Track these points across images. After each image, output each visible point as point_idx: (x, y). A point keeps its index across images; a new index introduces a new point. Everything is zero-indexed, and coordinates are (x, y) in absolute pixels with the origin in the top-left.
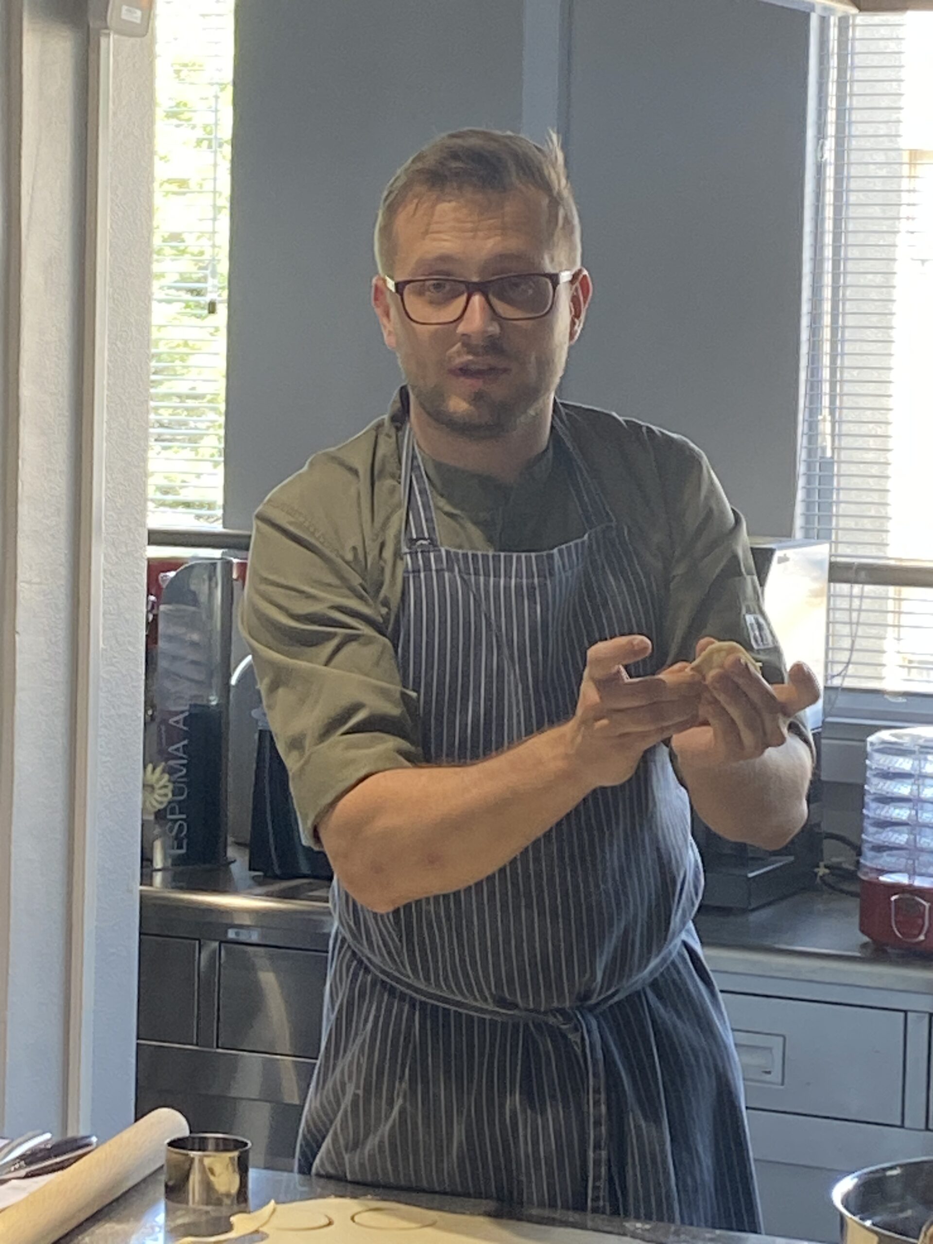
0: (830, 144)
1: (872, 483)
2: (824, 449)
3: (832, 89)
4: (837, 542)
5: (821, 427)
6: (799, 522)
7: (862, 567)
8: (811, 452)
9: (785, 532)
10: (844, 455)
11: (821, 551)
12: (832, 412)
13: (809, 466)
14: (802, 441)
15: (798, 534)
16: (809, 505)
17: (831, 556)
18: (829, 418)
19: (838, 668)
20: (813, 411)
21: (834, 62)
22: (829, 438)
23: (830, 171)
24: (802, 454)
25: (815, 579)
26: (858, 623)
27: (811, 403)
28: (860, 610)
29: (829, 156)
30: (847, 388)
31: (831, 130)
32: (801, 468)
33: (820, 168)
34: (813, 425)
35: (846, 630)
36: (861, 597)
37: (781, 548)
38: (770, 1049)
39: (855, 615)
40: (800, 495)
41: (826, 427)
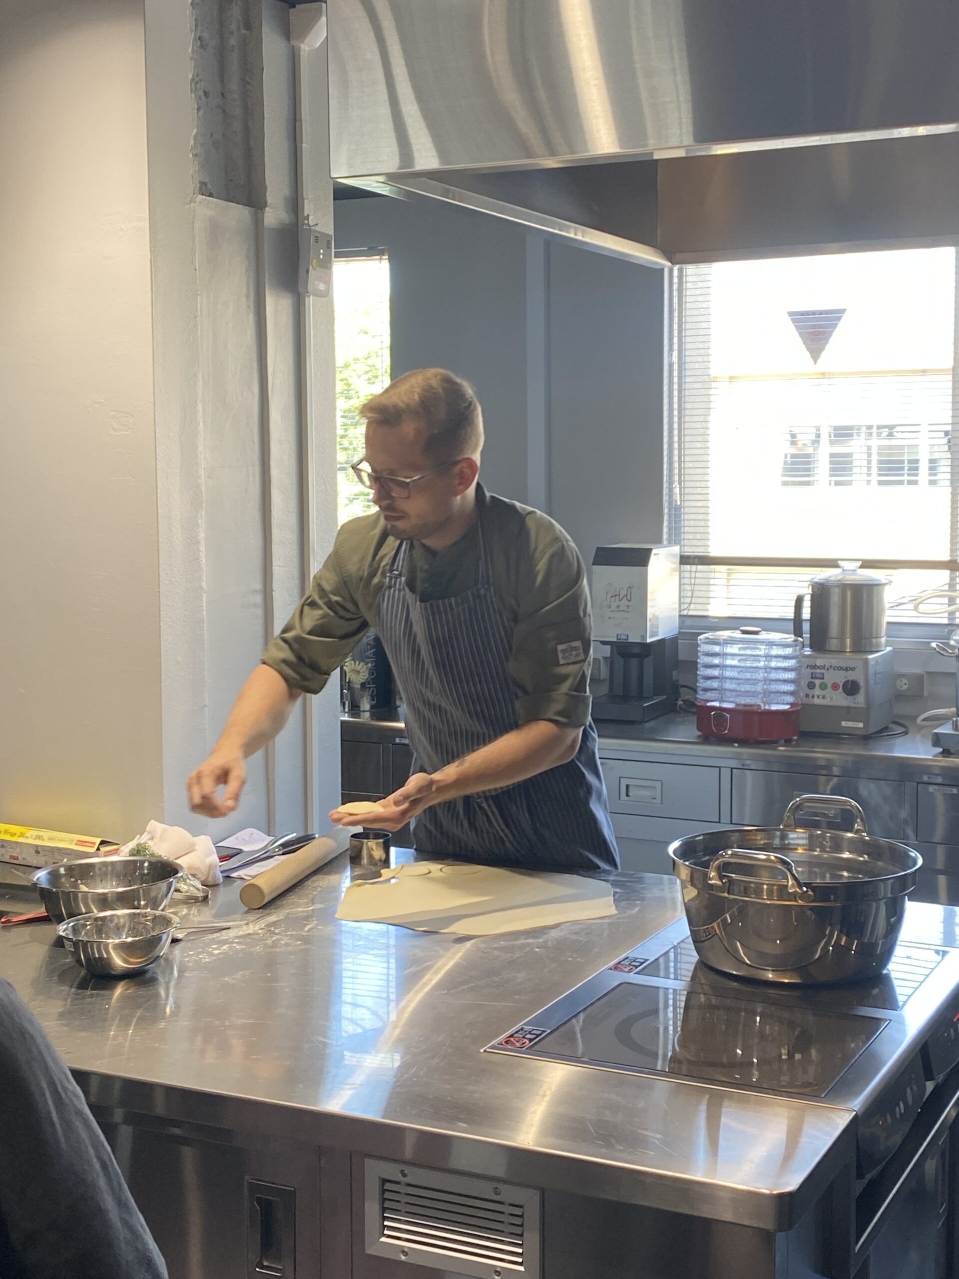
0: (675, 354)
1: (701, 517)
2: (676, 501)
3: (676, 327)
4: (684, 546)
5: (675, 490)
6: (665, 537)
7: (696, 557)
8: (670, 503)
9: (658, 541)
10: (687, 504)
11: (676, 550)
12: (680, 483)
13: (670, 510)
14: (665, 498)
15: (665, 542)
16: (670, 529)
17: (681, 552)
18: (678, 486)
19: (686, 606)
20: (671, 483)
21: (676, 314)
22: (678, 496)
23: (676, 367)
24: (666, 504)
25: (674, 563)
26: (694, 584)
27: (670, 479)
28: (695, 578)
29: (675, 359)
30: (687, 471)
31: (676, 347)
32: (666, 511)
33: (671, 365)
34: (671, 490)
35: (688, 587)
36: (696, 572)
37: (656, 548)
38: (654, 787)
39: (693, 581)
40: (665, 524)
41: (677, 491)
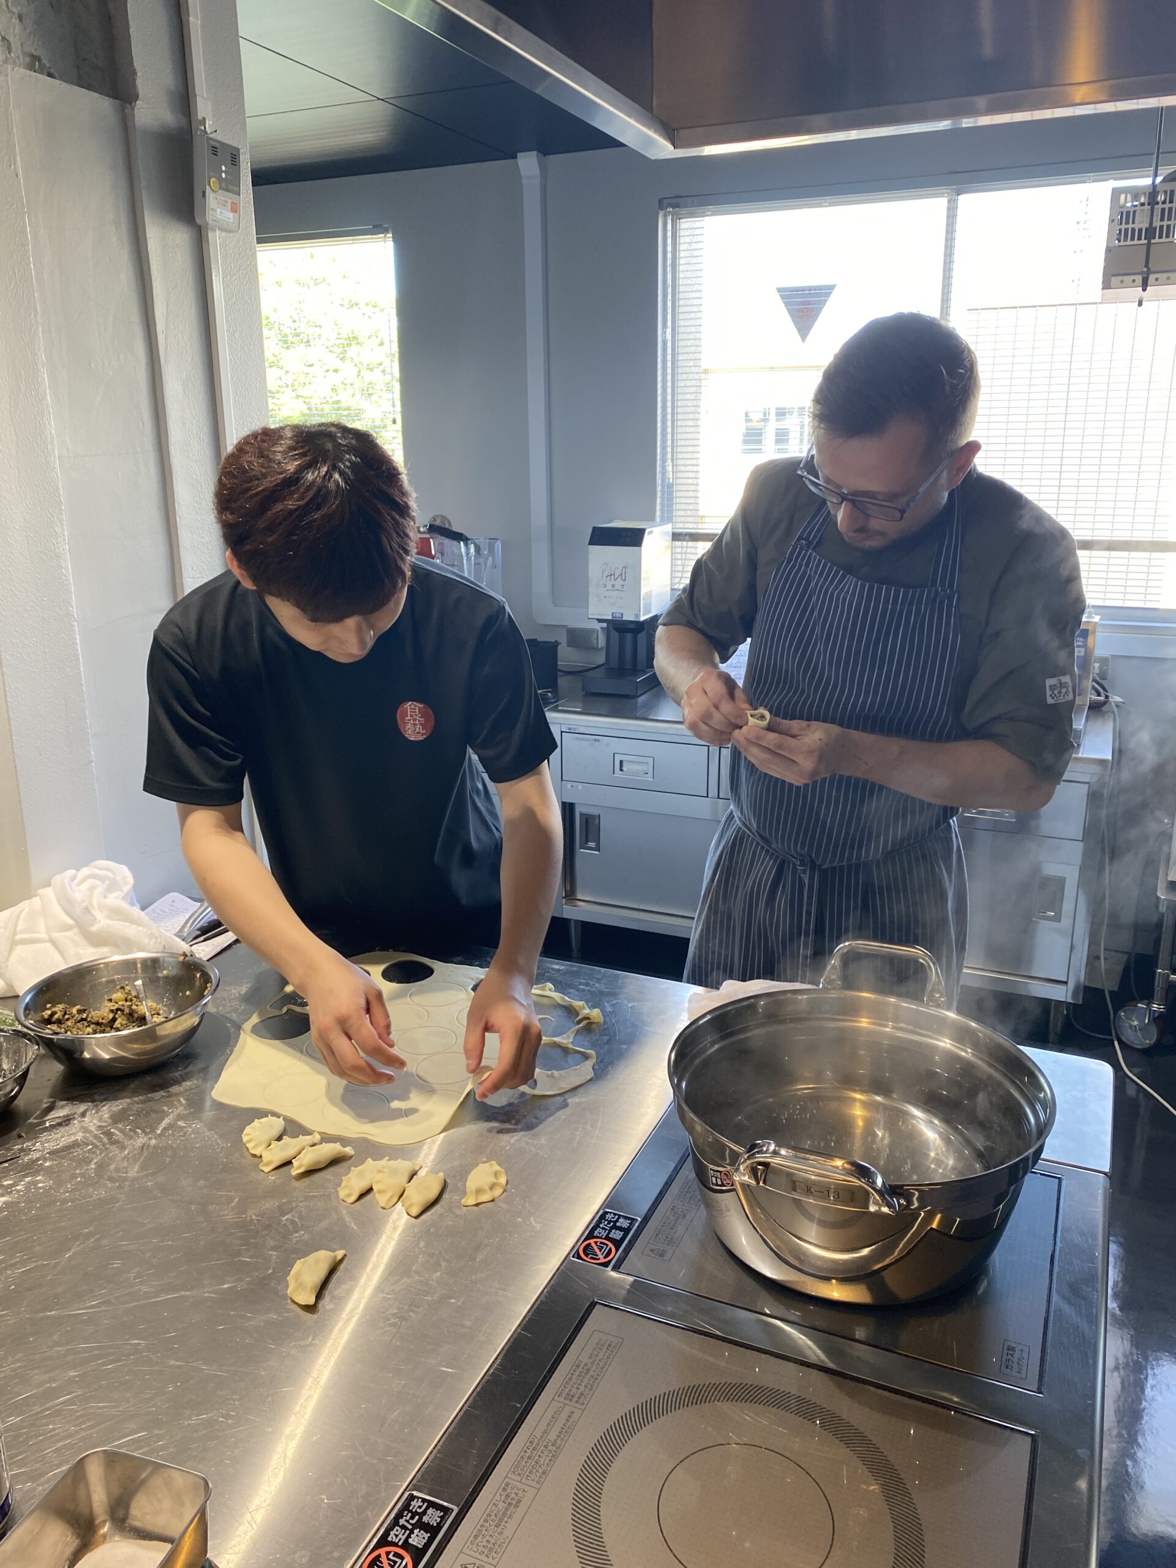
0: (669, 331)
1: (691, 494)
2: (669, 479)
3: (669, 304)
4: (676, 522)
5: (667, 468)
6: (658, 513)
7: (686, 534)
8: (663, 480)
9: (652, 518)
10: (679, 481)
11: (668, 528)
12: (672, 461)
13: (663, 487)
14: (659, 476)
15: (658, 519)
16: (662, 505)
17: (673, 529)
18: (671, 464)
19: (677, 580)
20: (664, 461)
21: (670, 290)
22: (671, 473)
23: (669, 344)
24: (659, 482)
25: (667, 541)
26: (685, 559)
27: (663, 457)
28: (686, 553)
29: (669, 336)
30: (679, 449)
31: (669, 324)
32: (659, 488)
33: (665, 343)
34: (664, 467)
35: (679, 562)
36: (687, 547)
37: (649, 528)
38: (647, 763)
39: (684, 555)
40: (659, 501)
41: (670, 468)
